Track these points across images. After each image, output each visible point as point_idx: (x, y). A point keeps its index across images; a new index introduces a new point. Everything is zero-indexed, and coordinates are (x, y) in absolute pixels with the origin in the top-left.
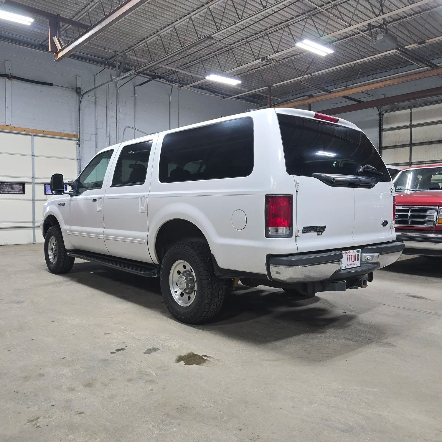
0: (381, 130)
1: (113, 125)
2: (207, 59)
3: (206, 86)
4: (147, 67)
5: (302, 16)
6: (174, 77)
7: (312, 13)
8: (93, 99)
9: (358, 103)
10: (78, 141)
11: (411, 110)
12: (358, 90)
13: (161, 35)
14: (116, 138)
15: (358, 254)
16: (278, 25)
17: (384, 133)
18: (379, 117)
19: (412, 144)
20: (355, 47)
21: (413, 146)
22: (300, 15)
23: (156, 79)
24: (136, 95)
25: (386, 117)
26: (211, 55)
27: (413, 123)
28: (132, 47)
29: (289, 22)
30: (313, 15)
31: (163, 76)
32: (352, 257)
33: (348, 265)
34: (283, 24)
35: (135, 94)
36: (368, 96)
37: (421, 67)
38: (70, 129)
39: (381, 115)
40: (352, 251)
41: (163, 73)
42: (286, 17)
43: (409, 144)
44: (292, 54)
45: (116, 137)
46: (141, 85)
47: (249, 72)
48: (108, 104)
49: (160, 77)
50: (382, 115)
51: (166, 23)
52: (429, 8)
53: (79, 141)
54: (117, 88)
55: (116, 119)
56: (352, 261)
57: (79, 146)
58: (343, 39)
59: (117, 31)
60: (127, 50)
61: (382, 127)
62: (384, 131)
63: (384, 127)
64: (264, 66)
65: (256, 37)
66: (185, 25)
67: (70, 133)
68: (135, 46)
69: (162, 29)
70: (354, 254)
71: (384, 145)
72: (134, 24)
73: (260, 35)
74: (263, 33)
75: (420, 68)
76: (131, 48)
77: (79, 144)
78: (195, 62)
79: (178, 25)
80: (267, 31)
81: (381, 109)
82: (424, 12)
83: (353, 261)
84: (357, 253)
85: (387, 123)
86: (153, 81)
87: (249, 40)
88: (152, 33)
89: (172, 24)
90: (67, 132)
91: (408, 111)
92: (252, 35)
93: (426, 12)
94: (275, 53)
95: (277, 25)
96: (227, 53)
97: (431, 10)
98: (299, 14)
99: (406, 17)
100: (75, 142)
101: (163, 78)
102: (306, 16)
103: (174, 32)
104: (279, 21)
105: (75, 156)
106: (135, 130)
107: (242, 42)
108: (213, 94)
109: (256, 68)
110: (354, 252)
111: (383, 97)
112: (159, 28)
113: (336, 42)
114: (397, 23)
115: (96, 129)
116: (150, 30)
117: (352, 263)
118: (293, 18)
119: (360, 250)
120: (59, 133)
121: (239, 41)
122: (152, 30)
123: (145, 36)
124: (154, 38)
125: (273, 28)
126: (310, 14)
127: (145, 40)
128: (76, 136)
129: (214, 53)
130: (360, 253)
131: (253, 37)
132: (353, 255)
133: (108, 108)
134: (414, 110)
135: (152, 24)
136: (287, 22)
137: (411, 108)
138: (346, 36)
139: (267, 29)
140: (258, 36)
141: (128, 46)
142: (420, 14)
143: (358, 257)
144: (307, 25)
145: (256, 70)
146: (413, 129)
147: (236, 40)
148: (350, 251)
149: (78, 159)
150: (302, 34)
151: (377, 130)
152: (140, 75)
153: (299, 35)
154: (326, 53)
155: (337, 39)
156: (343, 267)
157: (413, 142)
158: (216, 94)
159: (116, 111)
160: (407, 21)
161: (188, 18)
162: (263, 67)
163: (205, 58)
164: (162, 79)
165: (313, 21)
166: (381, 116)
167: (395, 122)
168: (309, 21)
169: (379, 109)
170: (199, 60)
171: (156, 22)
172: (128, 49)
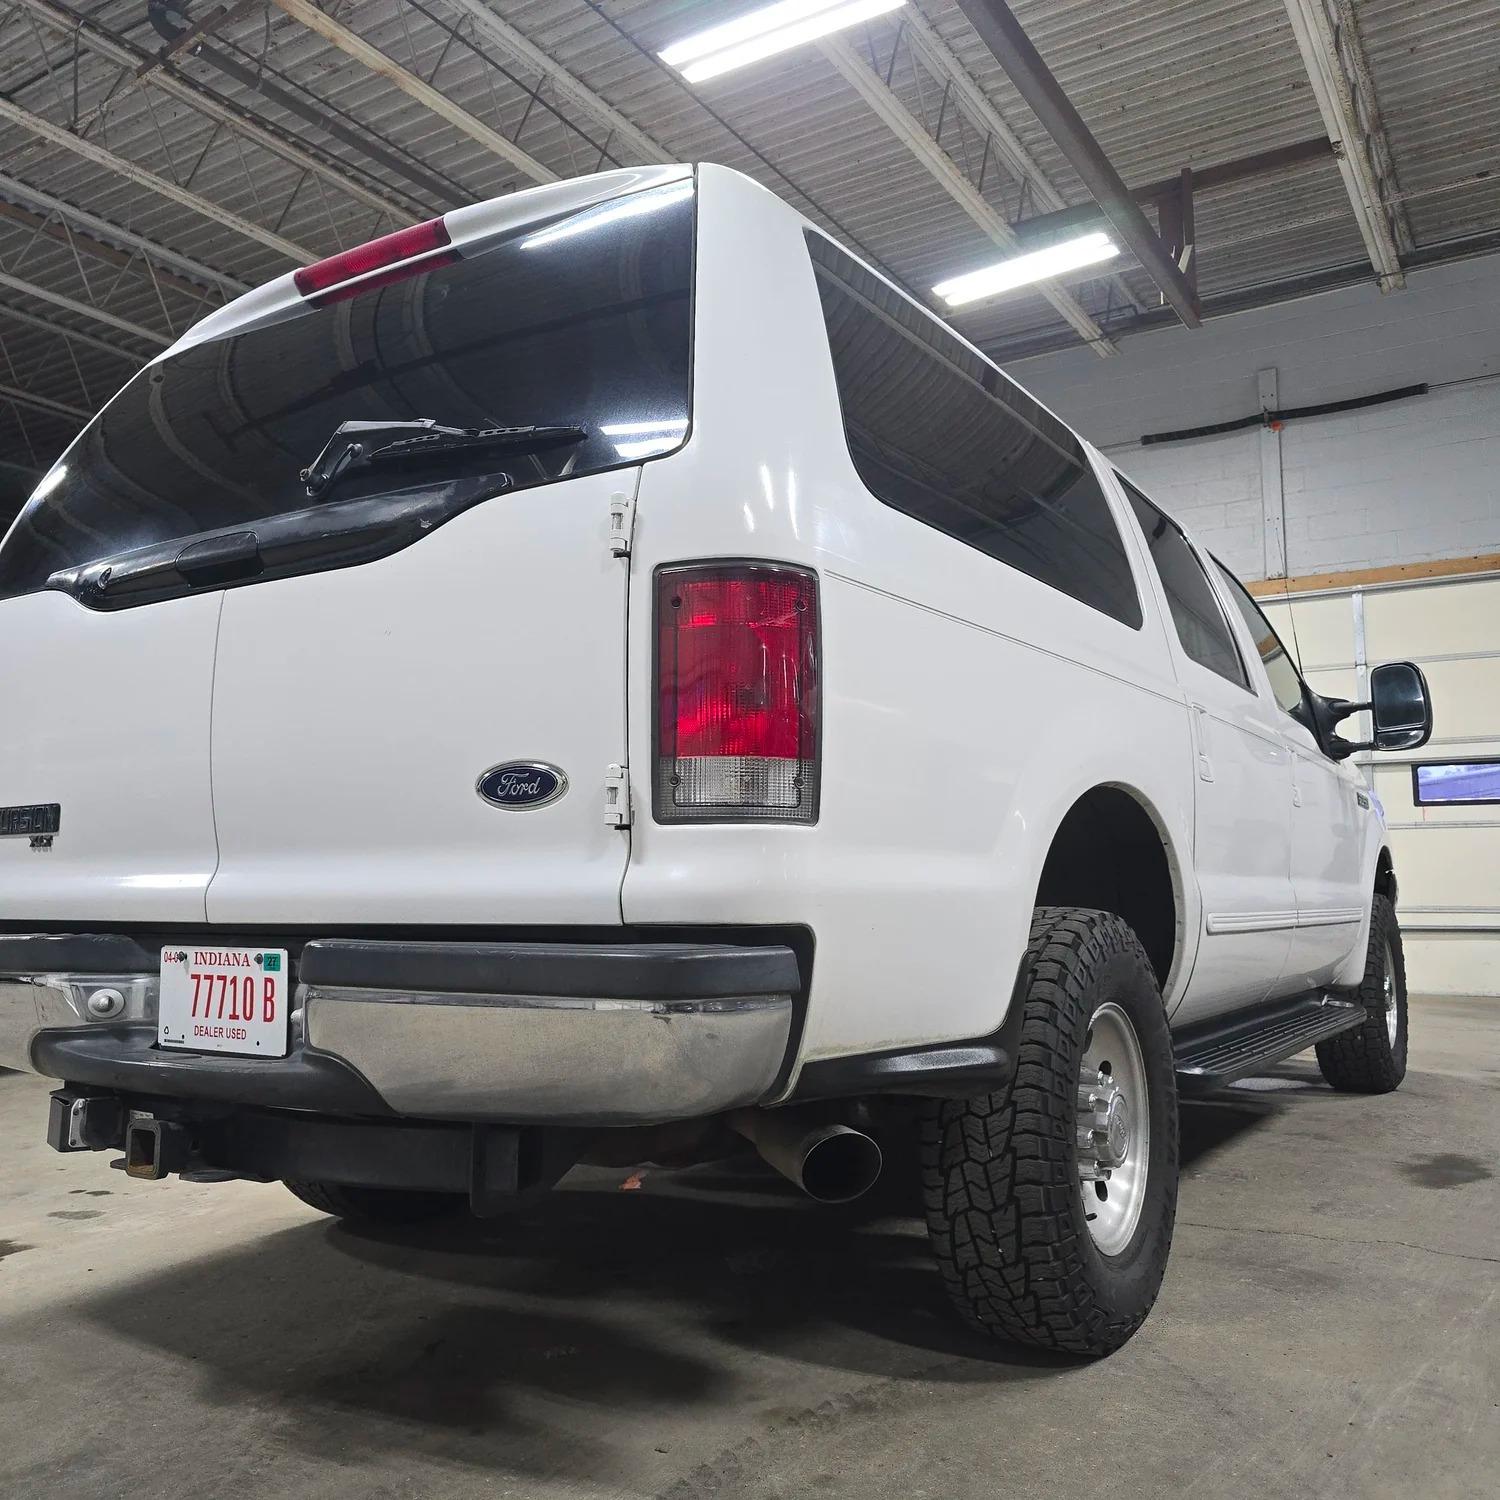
15: (268, 980)
32: (230, 988)
33: (200, 1031)
40: (224, 950)
56: (228, 1010)
70: (241, 973)
83: (234, 1017)
84: (259, 974)
110: (244, 964)
117: (226, 1023)
119: (283, 954)
120: (1470, 559)
130: (281, 977)
132: (234, 981)
143: (267, 999)
148: (216, 950)
156: (168, 1037)
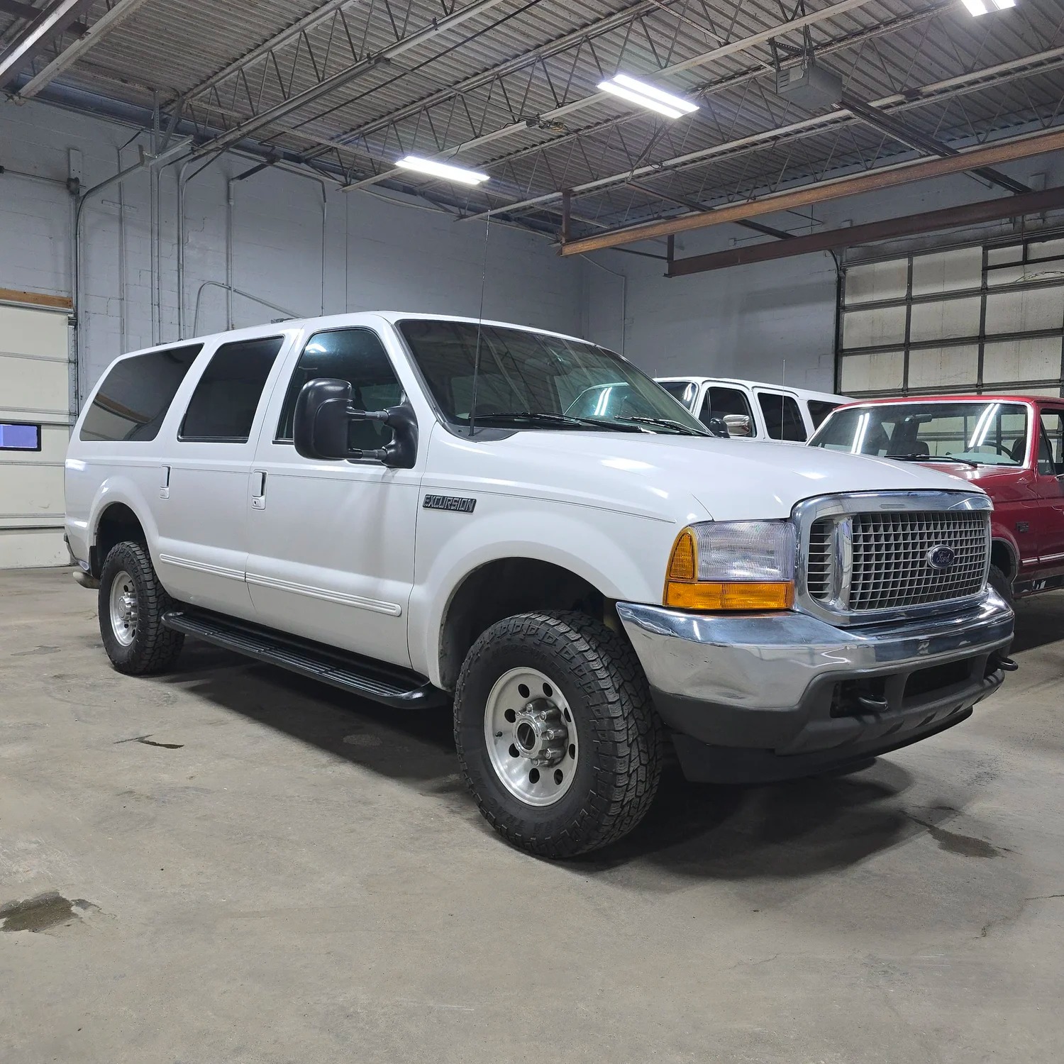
0: (841, 309)
1: (170, 277)
2: (405, 118)
3: (420, 185)
4: (245, 130)
5: (619, 15)
6: (330, 159)
7: (643, 8)
8: (115, 209)
9: (780, 239)
10: (72, 316)
11: (911, 261)
12: (767, 207)
13: (275, 49)
14: (177, 310)
16: (564, 36)
17: (847, 316)
18: (836, 276)
19: (910, 344)
20: (760, 94)
21: (913, 349)
22: (615, 11)
23: (276, 164)
24: (232, 203)
25: (853, 278)
26: (414, 106)
27: (915, 293)
28: (208, 79)
29: (590, 28)
30: (648, 13)
31: (304, 156)
34: (578, 34)
35: (228, 198)
36: (814, 222)
37: (925, 153)
38: (51, 283)
39: (841, 270)
41: (306, 150)
42: (581, 16)
43: (904, 345)
44: (618, 112)
45: (177, 306)
46: (242, 177)
47: (520, 153)
48: (156, 223)
49: (297, 159)
50: (844, 272)
51: (282, 21)
52: (930, 5)
53: (76, 315)
54: (180, 183)
55: (177, 262)
57: (76, 328)
58: (732, 77)
59: (161, 37)
60: (197, 85)
61: (844, 301)
62: (847, 311)
63: (848, 301)
64: (553, 139)
65: (516, 64)
66: (327, 26)
67: (51, 293)
68: (216, 78)
69: (274, 36)
71: (846, 345)
72: (201, 20)
73: (525, 60)
74: (531, 54)
75: (924, 156)
76: (209, 82)
77: (74, 322)
78: (377, 122)
79: (314, 25)
80: (541, 49)
81: (841, 256)
82: (918, 17)
85: (856, 292)
86: (269, 168)
87: (500, 71)
88: (251, 44)
89: (298, 23)
90: (43, 292)
91: (903, 262)
92: (507, 60)
93: (924, 15)
94: (559, 105)
95: (562, 36)
96: (451, 102)
97: (935, 12)
98: (612, 10)
99: (877, 27)
100: (64, 318)
101: (307, 162)
102: (629, 15)
103: (303, 42)
104: (568, 27)
105: (65, 352)
106: (230, 291)
107: (485, 78)
108: (435, 206)
109: (535, 145)
111: (847, 225)
112: (266, 33)
113: (718, 86)
114: (858, 41)
115: (122, 287)
116: (245, 36)
118: (598, 20)
120: (21, 293)
121: (477, 74)
122: (251, 38)
123: (236, 54)
124: (259, 59)
125: (553, 44)
126: (638, 10)
127: (237, 63)
128: (66, 303)
129: (420, 103)
131: (508, 64)
133: (156, 233)
134: (917, 260)
135: (247, 21)
136: (585, 30)
137: (910, 254)
138: (741, 71)
139: (540, 46)
140: (521, 62)
141: (199, 76)
142: (909, 21)
144: (632, 37)
145: (534, 148)
146: (914, 308)
147: (471, 71)
149: (72, 359)
150: (620, 57)
151: (833, 306)
152: (231, 149)
153: (614, 60)
154: (681, 111)
155: (719, 78)
157: (912, 339)
158: (443, 207)
159: (176, 241)
160: (881, 38)
161: (332, 10)
162: (551, 143)
163: (400, 115)
164: (303, 164)
165: (644, 26)
166: (842, 274)
167: (873, 289)
168: (636, 26)
169: (838, 258)
170: (386, 118)
171: (255, 15)
172: (201, 84)
